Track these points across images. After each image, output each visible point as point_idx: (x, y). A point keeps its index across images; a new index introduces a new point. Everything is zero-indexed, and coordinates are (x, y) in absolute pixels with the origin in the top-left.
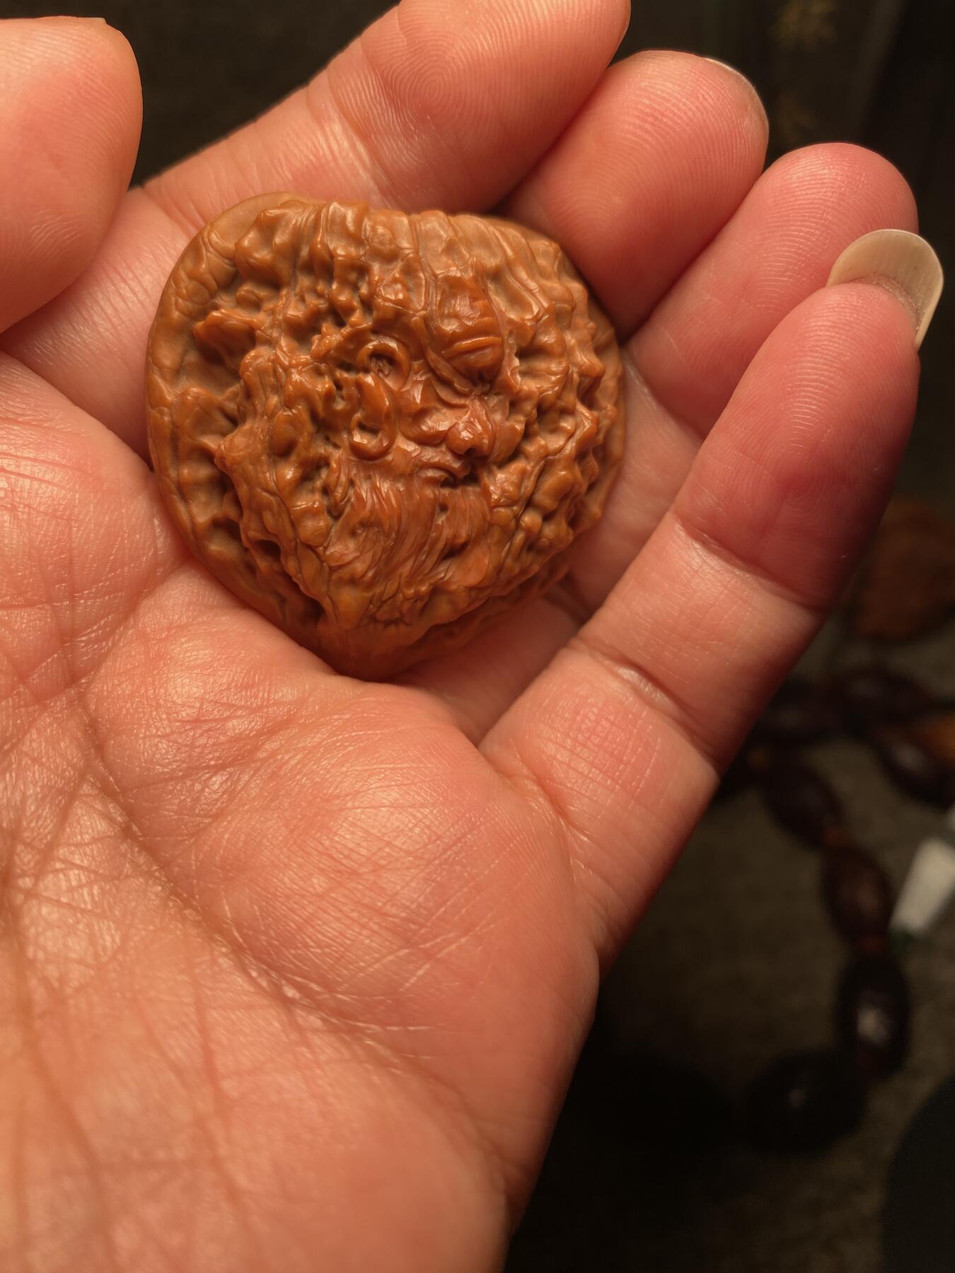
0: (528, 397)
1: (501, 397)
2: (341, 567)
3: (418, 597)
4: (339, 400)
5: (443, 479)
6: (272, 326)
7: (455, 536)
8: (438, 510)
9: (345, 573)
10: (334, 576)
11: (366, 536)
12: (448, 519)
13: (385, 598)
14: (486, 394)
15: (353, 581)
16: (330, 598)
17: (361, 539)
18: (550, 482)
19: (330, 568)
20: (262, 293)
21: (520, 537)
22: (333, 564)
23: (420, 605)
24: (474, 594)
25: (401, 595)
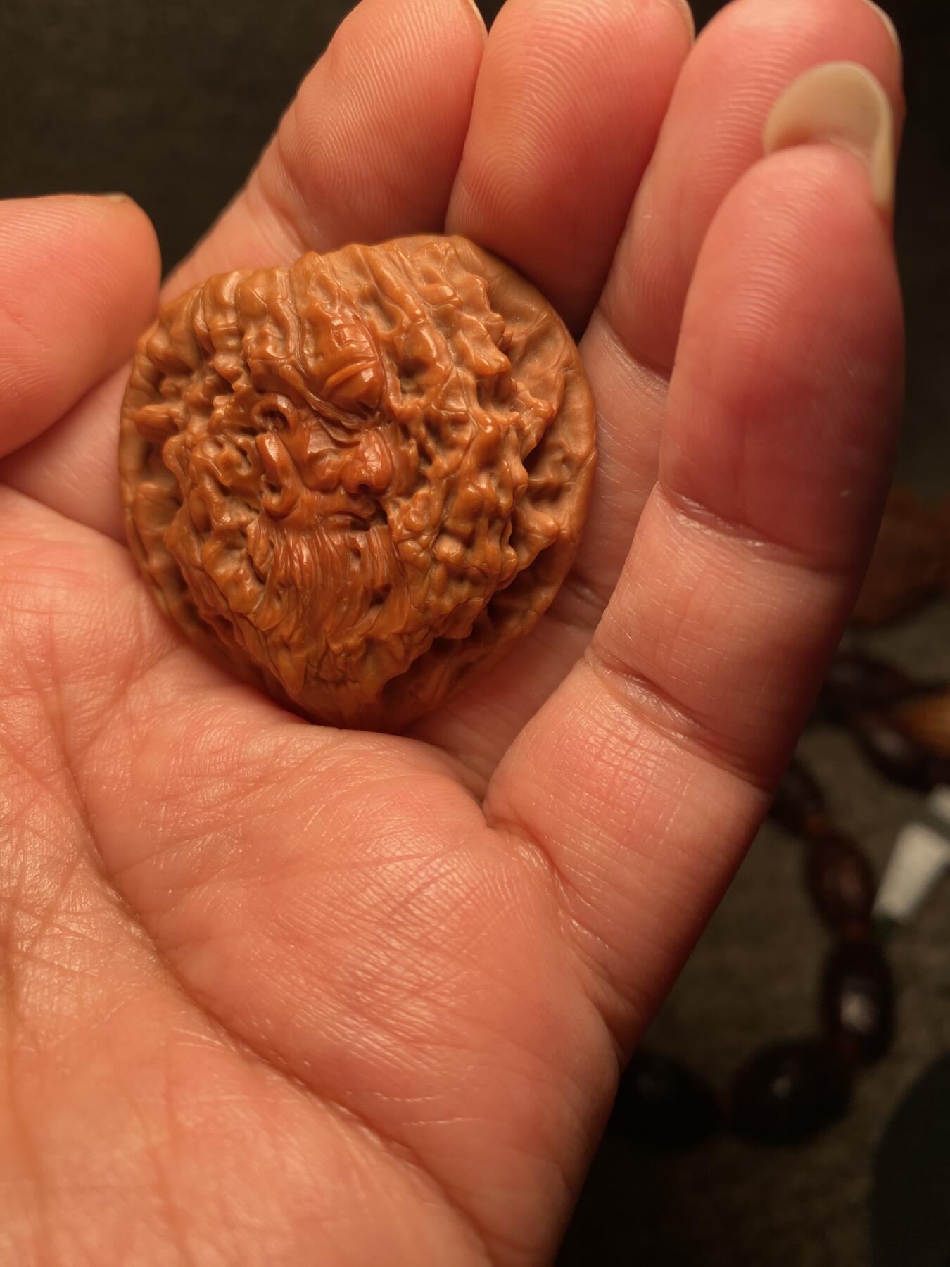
0: (411, 416)
1: (393, 424)
2: (271, 631)
3: (349, 652)
4: (244, 464)
5: (349, 523)
6: (187, 411)
7: (373, 581)
8: (351, 556)
9: (275, 637)
10: (269, 641)
11: (289, 596)
12: (363, 566)
13: (320, 656)
14: (377, 424)
15: (286, 645)
16: (273, 664)
17: (285, 599)
18: (457, 503)
19: (263, 633)
20: (181, 382)
21: (437, 572)
22: (264, 629)
23: (354, 659)
24: (406, 639)
25: (331, 654)
